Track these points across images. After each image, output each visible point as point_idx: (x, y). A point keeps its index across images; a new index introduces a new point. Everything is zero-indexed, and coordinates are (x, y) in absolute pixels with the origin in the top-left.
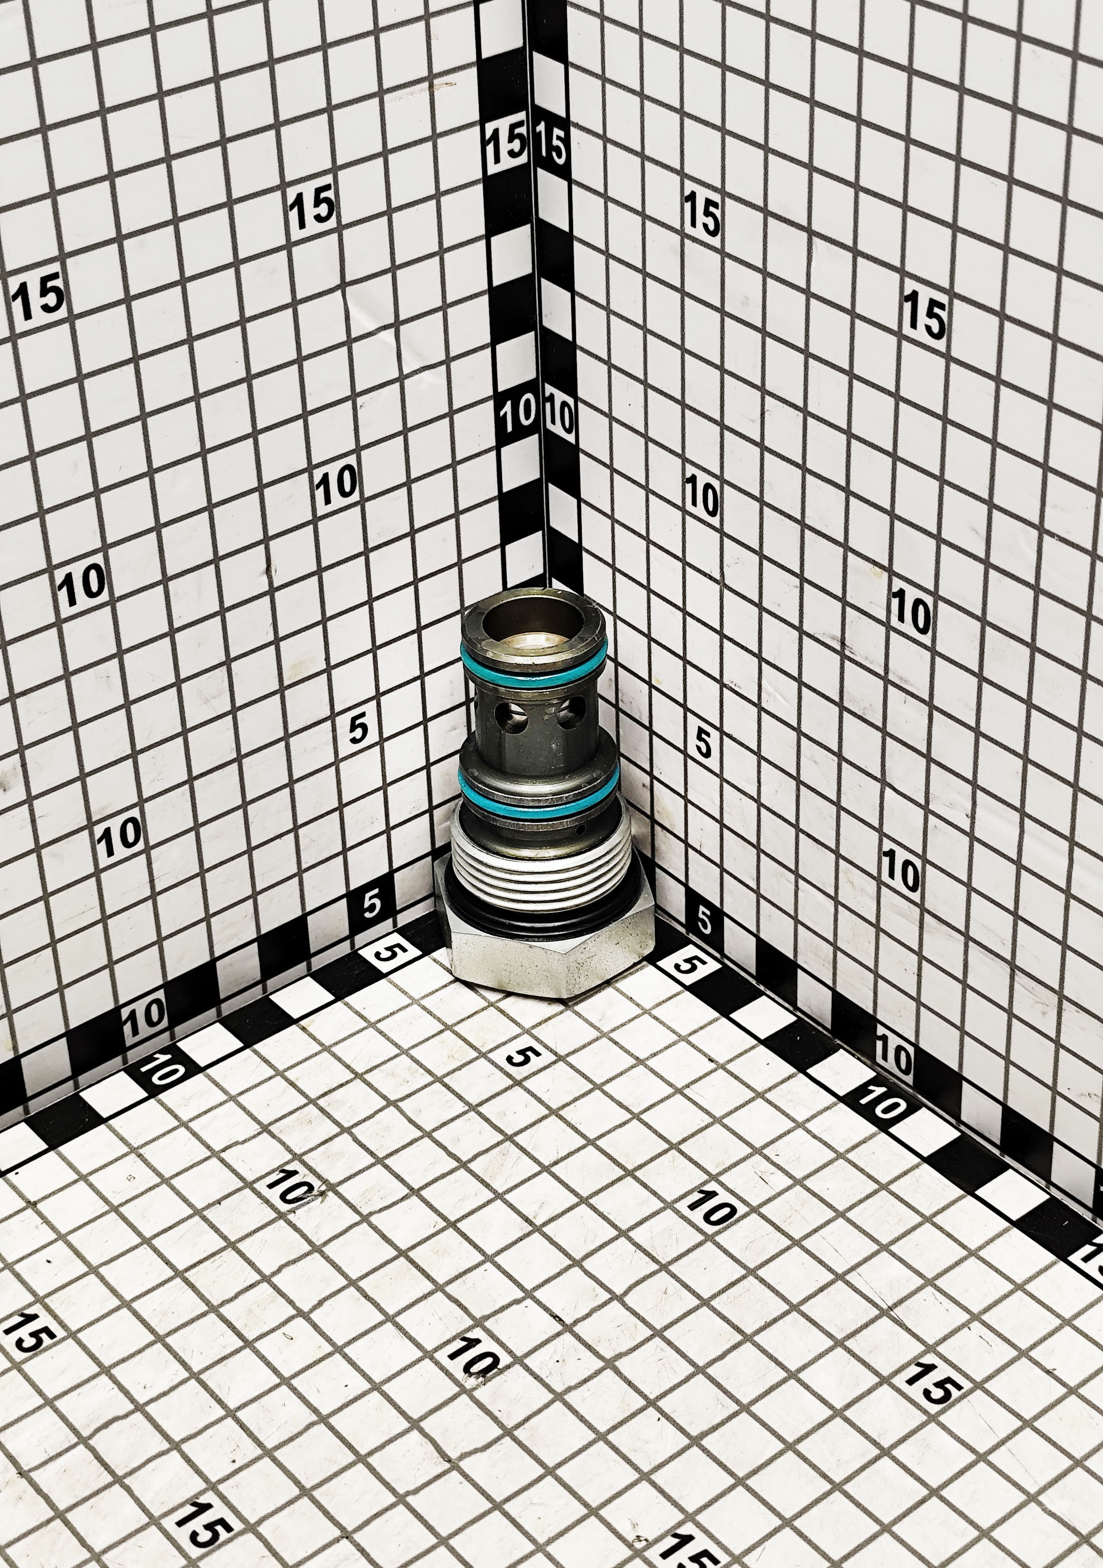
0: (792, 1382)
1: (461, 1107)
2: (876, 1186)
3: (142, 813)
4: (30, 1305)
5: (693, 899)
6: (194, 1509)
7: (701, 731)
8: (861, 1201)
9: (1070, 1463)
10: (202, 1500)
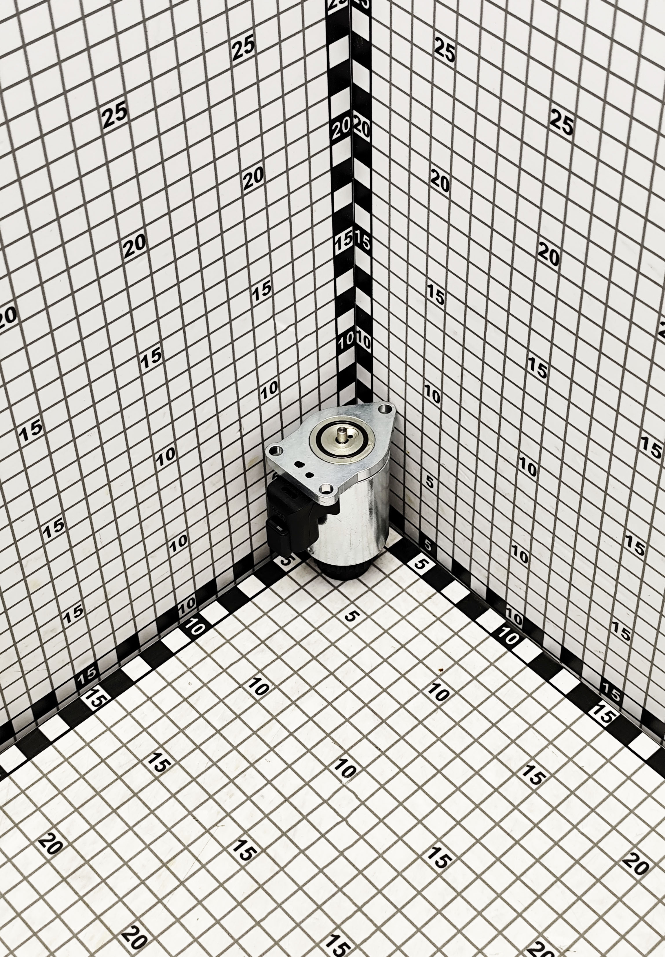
0: (477, 776)
1: (329, 644)
2: (507, 679)
3: (188, 533)
4: (157, 749)
5: (423, 536)
6: (240, 843)
7: (428, 478)
8: (502, 687)
9: (589, 810)
10: (243, 839)
